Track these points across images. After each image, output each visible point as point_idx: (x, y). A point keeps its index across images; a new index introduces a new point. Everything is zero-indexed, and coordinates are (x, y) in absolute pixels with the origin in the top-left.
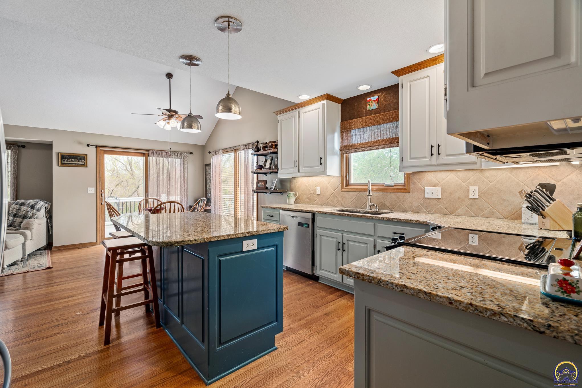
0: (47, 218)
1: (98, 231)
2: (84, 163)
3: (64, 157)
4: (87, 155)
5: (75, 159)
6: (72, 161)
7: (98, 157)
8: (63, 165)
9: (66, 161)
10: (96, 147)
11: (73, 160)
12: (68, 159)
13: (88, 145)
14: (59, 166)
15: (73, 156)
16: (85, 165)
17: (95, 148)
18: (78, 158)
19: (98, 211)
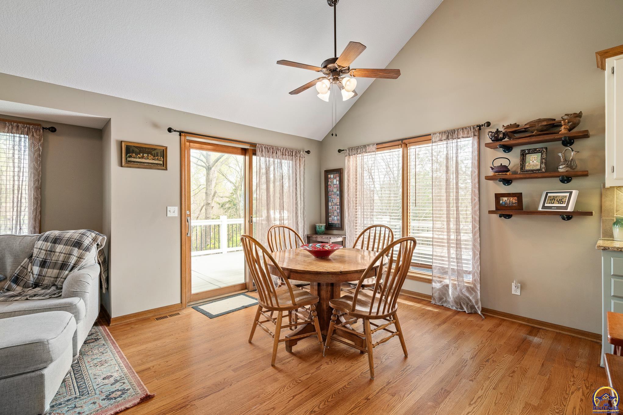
0: (99, 264)
1: (183, 284)
2: (161, 163)
3: (131, 149)
4: (166, 148)
5: (148, 154)
6: (143, 157)
7: (183, 152)
8: (130, 164)
9: (134, 158)
10: (180, 135)
11: (145, 155)
12: (136, 154)
13: (170, 130)
14: (122, 166)
15: (145, 148)
16: (164, 166)
17: (179, 137)
18: (153, 152)
19: (184, 248)
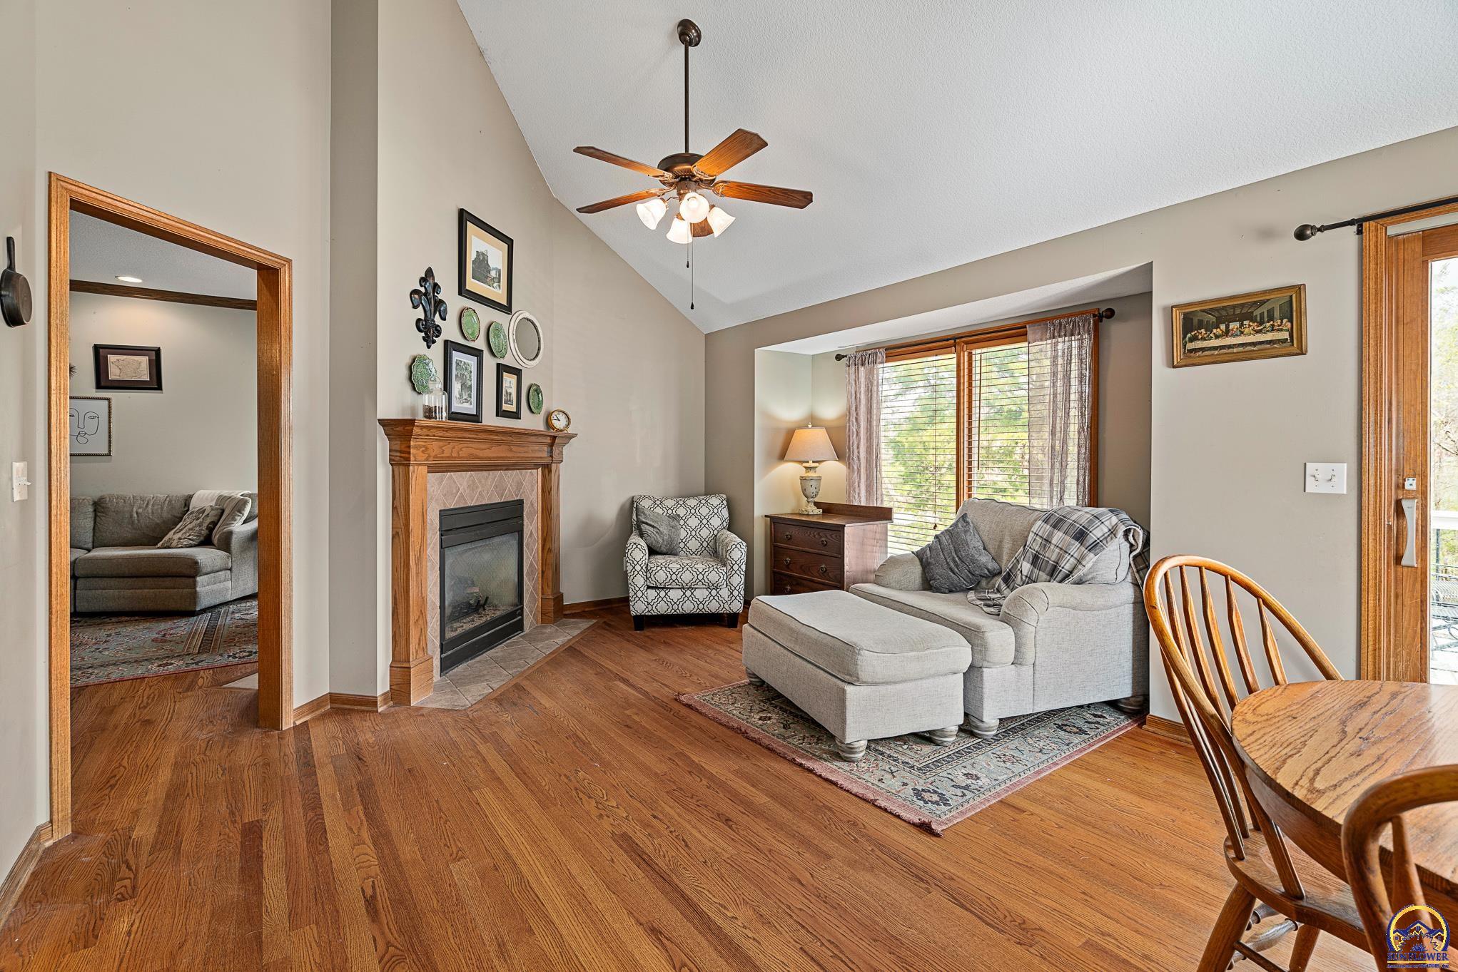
0: (1137, 585)
2: (1286, 335)
3: (1196, 321)
4: (1298, 289)
5: (1241, 321)
6: (1227, 333)
8: (1188, 357)
9: (1203, 339)
10: (1361, 230)
11: (1234, 326)
12: (1210, 328)
13: (1303, 234)
14: (1174, 367)
15: (1234, 307)
16: (1295, 345)
17: (1355, 237)
18: (1257, 313)
